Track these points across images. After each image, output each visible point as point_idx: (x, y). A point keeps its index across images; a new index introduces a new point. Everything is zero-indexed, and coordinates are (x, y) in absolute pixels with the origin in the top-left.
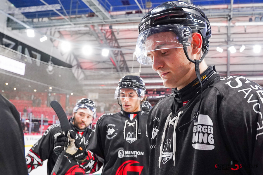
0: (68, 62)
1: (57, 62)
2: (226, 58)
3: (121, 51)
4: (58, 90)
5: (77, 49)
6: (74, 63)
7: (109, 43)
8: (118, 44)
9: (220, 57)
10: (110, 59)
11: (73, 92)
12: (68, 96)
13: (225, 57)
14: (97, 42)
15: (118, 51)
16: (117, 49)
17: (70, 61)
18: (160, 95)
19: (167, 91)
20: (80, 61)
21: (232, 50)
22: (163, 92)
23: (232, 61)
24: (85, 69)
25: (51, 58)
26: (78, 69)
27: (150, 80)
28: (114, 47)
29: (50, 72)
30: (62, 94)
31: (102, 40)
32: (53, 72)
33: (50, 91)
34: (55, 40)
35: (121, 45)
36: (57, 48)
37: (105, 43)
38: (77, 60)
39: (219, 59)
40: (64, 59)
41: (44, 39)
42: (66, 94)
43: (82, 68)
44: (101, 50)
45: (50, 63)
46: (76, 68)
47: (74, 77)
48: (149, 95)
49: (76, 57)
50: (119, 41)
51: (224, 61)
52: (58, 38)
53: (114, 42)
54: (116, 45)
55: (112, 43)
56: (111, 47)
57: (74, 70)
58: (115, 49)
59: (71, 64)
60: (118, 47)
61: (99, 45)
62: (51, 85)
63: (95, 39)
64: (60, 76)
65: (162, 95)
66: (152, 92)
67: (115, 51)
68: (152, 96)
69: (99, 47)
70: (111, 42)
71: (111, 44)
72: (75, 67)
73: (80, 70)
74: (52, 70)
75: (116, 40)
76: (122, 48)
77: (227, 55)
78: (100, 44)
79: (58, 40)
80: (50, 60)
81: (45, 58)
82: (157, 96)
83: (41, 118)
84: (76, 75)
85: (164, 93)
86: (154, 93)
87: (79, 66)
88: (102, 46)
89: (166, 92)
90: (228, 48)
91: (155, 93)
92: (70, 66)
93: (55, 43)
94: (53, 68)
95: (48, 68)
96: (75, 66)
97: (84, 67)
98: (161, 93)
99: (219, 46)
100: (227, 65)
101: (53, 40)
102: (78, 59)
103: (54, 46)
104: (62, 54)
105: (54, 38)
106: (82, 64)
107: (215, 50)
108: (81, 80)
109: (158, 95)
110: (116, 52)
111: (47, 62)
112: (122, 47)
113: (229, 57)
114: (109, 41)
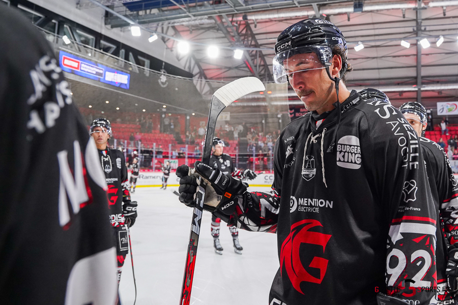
0: (187, 70)
1: (172, 70)
2: (415, 56)
3: (261, 52)
4: (175, 109)
5: (198, 50)
6: (196, 71)
7: (243, 40)
8: (256, 41)
9: (406, 56)
10: (245, 63)
11: (195, 111)
12: (188, 118)
13: (414, 55)
14: (226, 40)
15: (257, 51)
16: (255, 49)
17: (189, 68)
20: (204, 67)
21: (425, 44)
23: (425, 60)
24: (211, 78)
25: (164, 64)
26: (201, 79)
28: (250, 46)
30: (180, 115)
31: (233, 36)
32: (167, 83)
33: (164, 110)
34: (169, 39)
35: (260, 42)
36: (172, 51)
37: (238, 41)
38: (199, 67)
40: (181, 65)
41: (154, 38)
42: (186, 115)
43: (206, 78)
44: (232, 50)
45: (162, 72)
46: (199, 78)
47: (196, 90)
48: (301, 114)
49: (198, 63)
50: (257, 37)
51: (411, 61)
52: (173, 36)
53: (250, 39)
54: (253, 43)
55: (248, 40)
56: (246, 46)
57: (195, 80)
58: (251, 49)
59: (191, 72)
60: (257, 46)
61: (229, 44)
62: (165, 102)
63: (223, 35)
64: (177, 89)
67: (253, 51)
69: (229, 46)
70: (246, 39)
71: (245, 42)
72: (197, 76)
73: (204, 80)
74: (166, 81)
75: (253, 36)
76: (261, 47)
77: (417, 52)
78: (230, 42)
79: (172, 39)
80: (163, 67)
81: (156, 64)
83: (152, 148)
84: (198, 87)
87: (202, 74)
88: (233, 45)
90: (417, 41)
92: (190, 75)
93: (169, 44)
94: (167, 78)
95: (161, 79)
96: (196, 74)
97: (208, 77)
99: (405, 38)
100: (416, 67)
101: (166, 39)
102: (201, 64)
103: (167, 48)
104: (179, 59)
105: (167, 37)
106: (206, 72)
107: (400, 45)
108: (205, 94)
110: (254, 53)
111: (160, 71)
112: (261, 45)
113: (419, 54)
114: (242, 38)
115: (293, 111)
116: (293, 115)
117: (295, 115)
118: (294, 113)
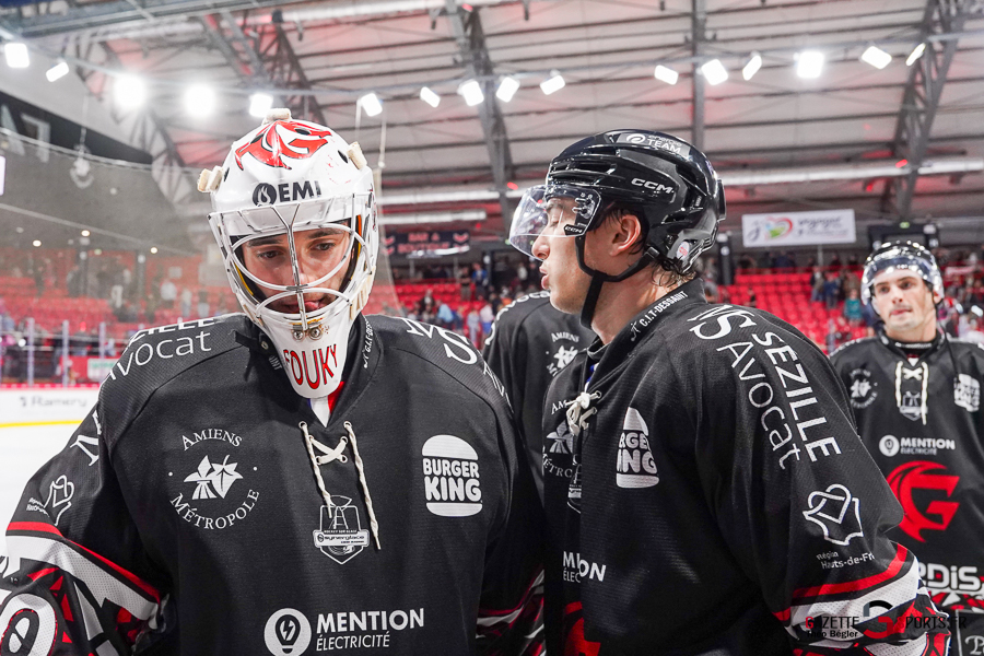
0: (136, 144)
1: (102, 146)
2: (689, 105)
3: (312, 99)
4: (114, 240)
5: (166, 98)
6: (158, 146)
7: (273, 69)
8: (301, 72)
9: (668, 103)
11: (158, 243)
12: (141, 259)
13: (685, 100)
14: (229, 72)
15: (303, 98)
16: (300, 93)
17: (143, 140)
18: (451, 247)
19: (477, 229)
20: (176, 138)
21: (714, 73)
22: (461, 233)
23: (713, 113)
24: (195, 164)
25: (84, 132)
26: (171, 165)
27: (415, 194)
28: (288, 84)
29: (82, 179)
30: (124, 253)
31: (247, 63)
32: (91, 179)
33: (85, 242)
34: (92, 72)
35: (310, 75)
36: (100, 99)
37: (260, 73)
38: (166, 137)
39: (663, 107)
40: (124, 134)
41: (60, 71)
42: (137, 253)
43: (182, 164)
44: (245, 97)
45: (81, 150)
46: (165, 164)
47: (159, 193)
48: (412, 247)
49: (163, 126)
50: (304, 63)
51: (680, 116)
52: (102, 64)
53: (287, 67)
54: (295, 77)
55: (282, 72)
56: (278, 85)
57: (157, 166)
58: (290, 93)
59: (147, 149)
60: (303, 84)
61: (238, 81)
62: (88, 223)
63: (223, 60)
64: (113, 191)
65: (461, 244)
66: (424, 237)
67: (293, 97)
68: (425, 249)
69: (237, 86)
70: (277, 69)
71: (276, 76)
72: (162, 159)
73: (177, 169)
74: (89, 173)
75: (294, 60)
76: (314, 87)
77: (694, 93)
78: (240, 76)
79: (101, 71)
80: (82, 139)
81: (65, 133)
82: (441, 247)
83: (61, 333)
84: (164, 187)
85: (465, 236)
86: (430, 240)
87: (174, 156)
88: (246, 84)
89: (473, 234)
90: (695, 66)
91: (436, 237)
92: (145, 158)
93: (94, 83)
94: (91, 165)
95: (75, 168)
96: (159, 155)
97: (188, 160)
98: (456, 237)
99: (663, 61)
100: (691, 129)
101: (86, 72)
102: (170, 130)
103: (91, 94)
104: (116, 119)
105: (88, 67)
106: (183, 150)
107: (650, 77)
108: (181, 202)
109: (447, 244)
110: (297, 101)
111: (72, 148)
112: (314, 82)
113: (699, 99)
114: (269, 65)
115: (392, 239)
116: (392, 249)
117: (396, 249)
118: (395, 245)
